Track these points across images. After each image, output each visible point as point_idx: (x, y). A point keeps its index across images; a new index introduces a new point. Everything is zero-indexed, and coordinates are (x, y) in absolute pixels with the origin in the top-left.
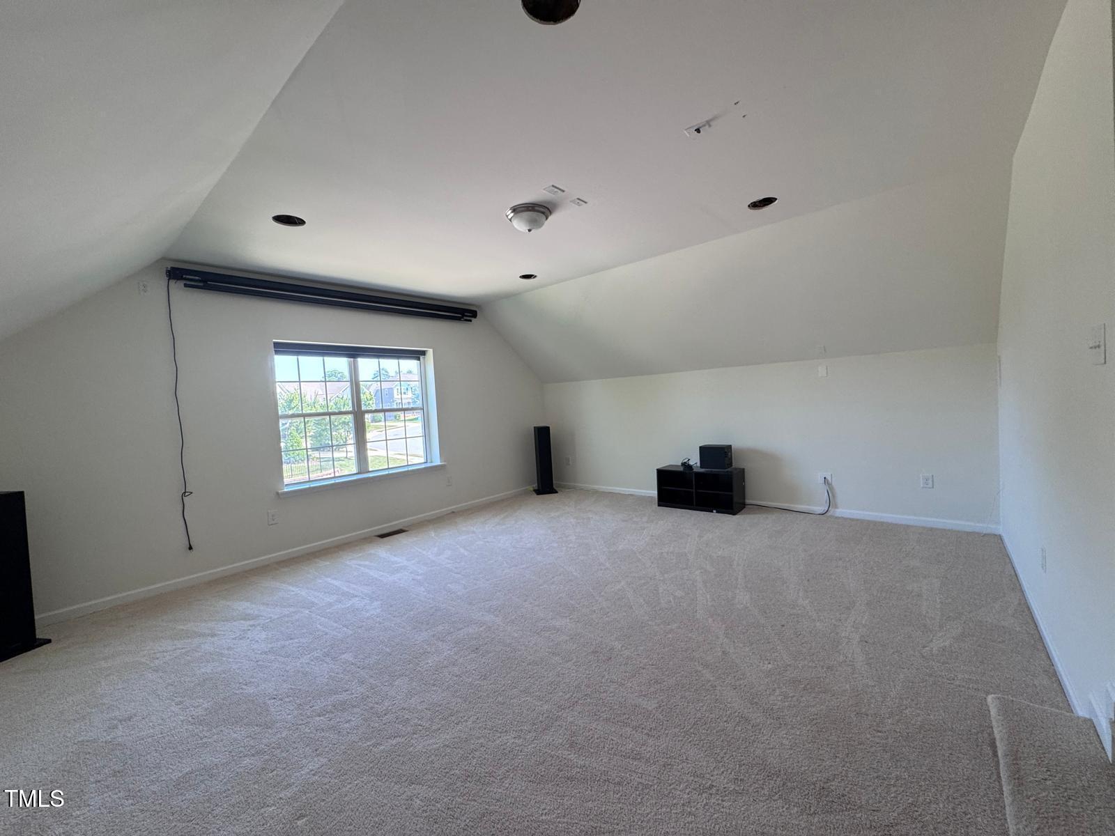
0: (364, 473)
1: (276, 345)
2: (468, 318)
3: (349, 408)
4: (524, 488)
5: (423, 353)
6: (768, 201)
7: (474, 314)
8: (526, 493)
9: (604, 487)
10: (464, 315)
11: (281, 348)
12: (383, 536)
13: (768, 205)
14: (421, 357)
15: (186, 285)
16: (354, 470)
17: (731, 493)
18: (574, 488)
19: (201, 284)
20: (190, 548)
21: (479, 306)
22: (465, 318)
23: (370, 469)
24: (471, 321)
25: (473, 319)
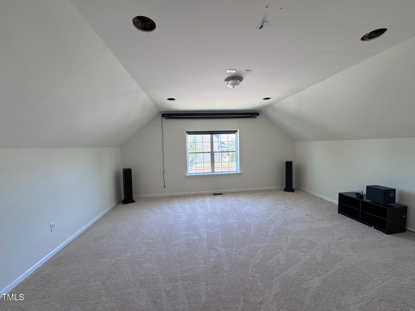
0: (213, 172)
1: (187, 132)
2: (255, 116)
3: (210, 151)
4: (280, 187)
5: (236, 131)
6: (381, 32)
7: (258, 114)
8: (280, 189)
9: (318, 195)
10: (253, 115)
11: (190, 133)
12: (214, 194)
13: (383, 33)
14: (236, 133)
15: (165, 118)
16: (210, 171)
17: (386, 220)
18: (304, 192)
19: (168, 117)
20: (165, 187)
21: (260, 111)
22: (254, 116)
23: (215, 171)
24: (256, 117)
25: (257, 116)
